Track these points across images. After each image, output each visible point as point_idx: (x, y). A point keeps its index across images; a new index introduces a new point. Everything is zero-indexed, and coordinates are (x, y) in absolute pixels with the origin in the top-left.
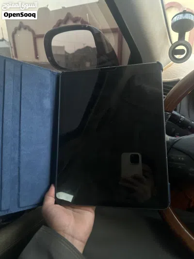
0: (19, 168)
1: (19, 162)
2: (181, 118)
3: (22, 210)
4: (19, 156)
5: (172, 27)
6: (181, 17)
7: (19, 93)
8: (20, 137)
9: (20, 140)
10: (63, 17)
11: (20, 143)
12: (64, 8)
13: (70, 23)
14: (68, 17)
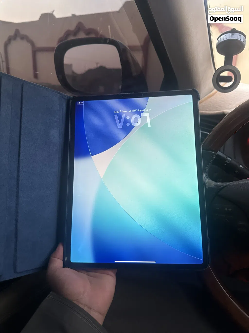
0: (17, 220)
1: (17, 212)
2: (227, 160)
3: (19, 275)
4: (17, 204)
5: (217, 48)
6: (229, 36)
7: (19, 120)
8: (18, 180)
9: (18, 183)
10: (73, 27)
11: (18, 187)
12: (74, 16)
13: (82, 35)
14: (80, 27)
